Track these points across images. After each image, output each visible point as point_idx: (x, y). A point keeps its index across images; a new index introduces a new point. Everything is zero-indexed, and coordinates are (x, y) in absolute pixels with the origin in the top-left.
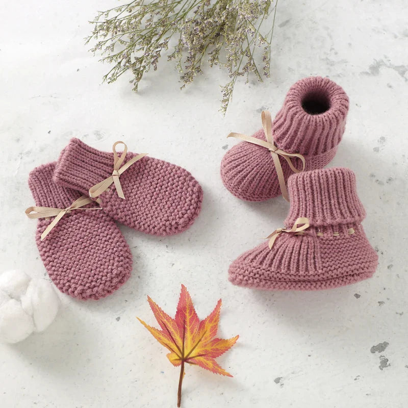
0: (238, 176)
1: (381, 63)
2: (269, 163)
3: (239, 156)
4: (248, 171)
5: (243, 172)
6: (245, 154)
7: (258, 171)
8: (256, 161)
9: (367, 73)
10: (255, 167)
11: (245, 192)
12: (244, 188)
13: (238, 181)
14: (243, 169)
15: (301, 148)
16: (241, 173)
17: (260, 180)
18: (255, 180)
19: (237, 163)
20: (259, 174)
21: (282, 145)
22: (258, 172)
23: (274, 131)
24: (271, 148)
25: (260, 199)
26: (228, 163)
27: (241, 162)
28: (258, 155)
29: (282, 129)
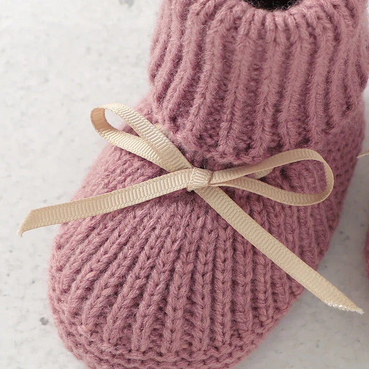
0: (139, 319)
2: (209, 227)
3: (105, 259)
4: (161, 286)
5: (146, 296)
6: (122, 240)
7: (190, 267)
8: (169, 241)
10: (174, 262)
11: (185, 356)
12: (177, 346)
13: (147, 331)
14: (142, 289)
15: (282, 131)
16: (142, 305)
17: (213, 291)
18: (198, 299)
19: (113, 281)
20: (198, 277)
21: (221, 149)
22: (193, 273)
23: (173, 119)
24: (194, 179)
25: (239, 354)
26: (83, 298)
27: (122, 271)
28: (164, 220)
29: (197, 101)
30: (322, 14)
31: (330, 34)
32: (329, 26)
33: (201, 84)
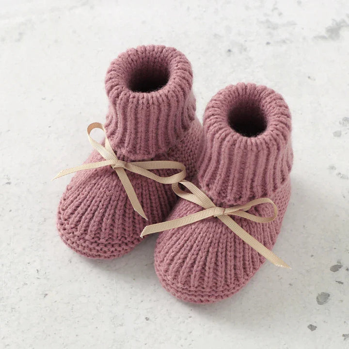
0: (194, 273)
1: (342, 24)
2: (224, 232)
3: (179, 247)
4: (203, 258)
5: (197, 262)
6: (186, 238)
7: (216, 250)
8: (206, 239)
9: (323, 38)
10: (209, 247)
11: (214, 288)
12: (210, 284)
13: (197, 277)
14: (195, 259)
15: (255, 190)
16: (195, 266)
17: (226, 260)
18: (219, 264)
19: (182, 256)
20: (219, 254)
21: (228, 198)
22: (217, 252)
23: (208, 185)
24: (217, 212)
25: (238, 288)
26: (170, 264)
27: (186, 252)
28: (204, 230)
29: (218, 177)
30: (272, 138)
31: (276, 147)
32: (275, 143)
33: (220, 170)
